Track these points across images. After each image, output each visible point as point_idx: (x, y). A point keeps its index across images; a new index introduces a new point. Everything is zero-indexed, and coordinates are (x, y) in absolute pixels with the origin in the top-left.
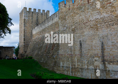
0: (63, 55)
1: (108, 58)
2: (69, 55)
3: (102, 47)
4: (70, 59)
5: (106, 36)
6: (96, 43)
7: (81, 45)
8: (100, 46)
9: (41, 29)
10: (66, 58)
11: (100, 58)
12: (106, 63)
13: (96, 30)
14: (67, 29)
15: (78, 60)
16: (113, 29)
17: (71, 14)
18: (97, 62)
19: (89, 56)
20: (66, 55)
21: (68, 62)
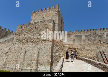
0: (11, 59)
1: (40, 61)
2: (16, 59)
3: (38, 54)
4: (16, 62)
5: (41, 48)
6: (35, 52)
7: (25, 52)
8: (37, 54)
9: (4, 40)
10: (13, 61)
11: (36, 62)
12: (39, 65)
13: (36, 44)
14: (19, 41)
15: (21, 62)
16: (45, 45)
17: (24, 33)
18: (33, 64)
19: (29, 60)
20: (13, 59)
21: (13, 64)
